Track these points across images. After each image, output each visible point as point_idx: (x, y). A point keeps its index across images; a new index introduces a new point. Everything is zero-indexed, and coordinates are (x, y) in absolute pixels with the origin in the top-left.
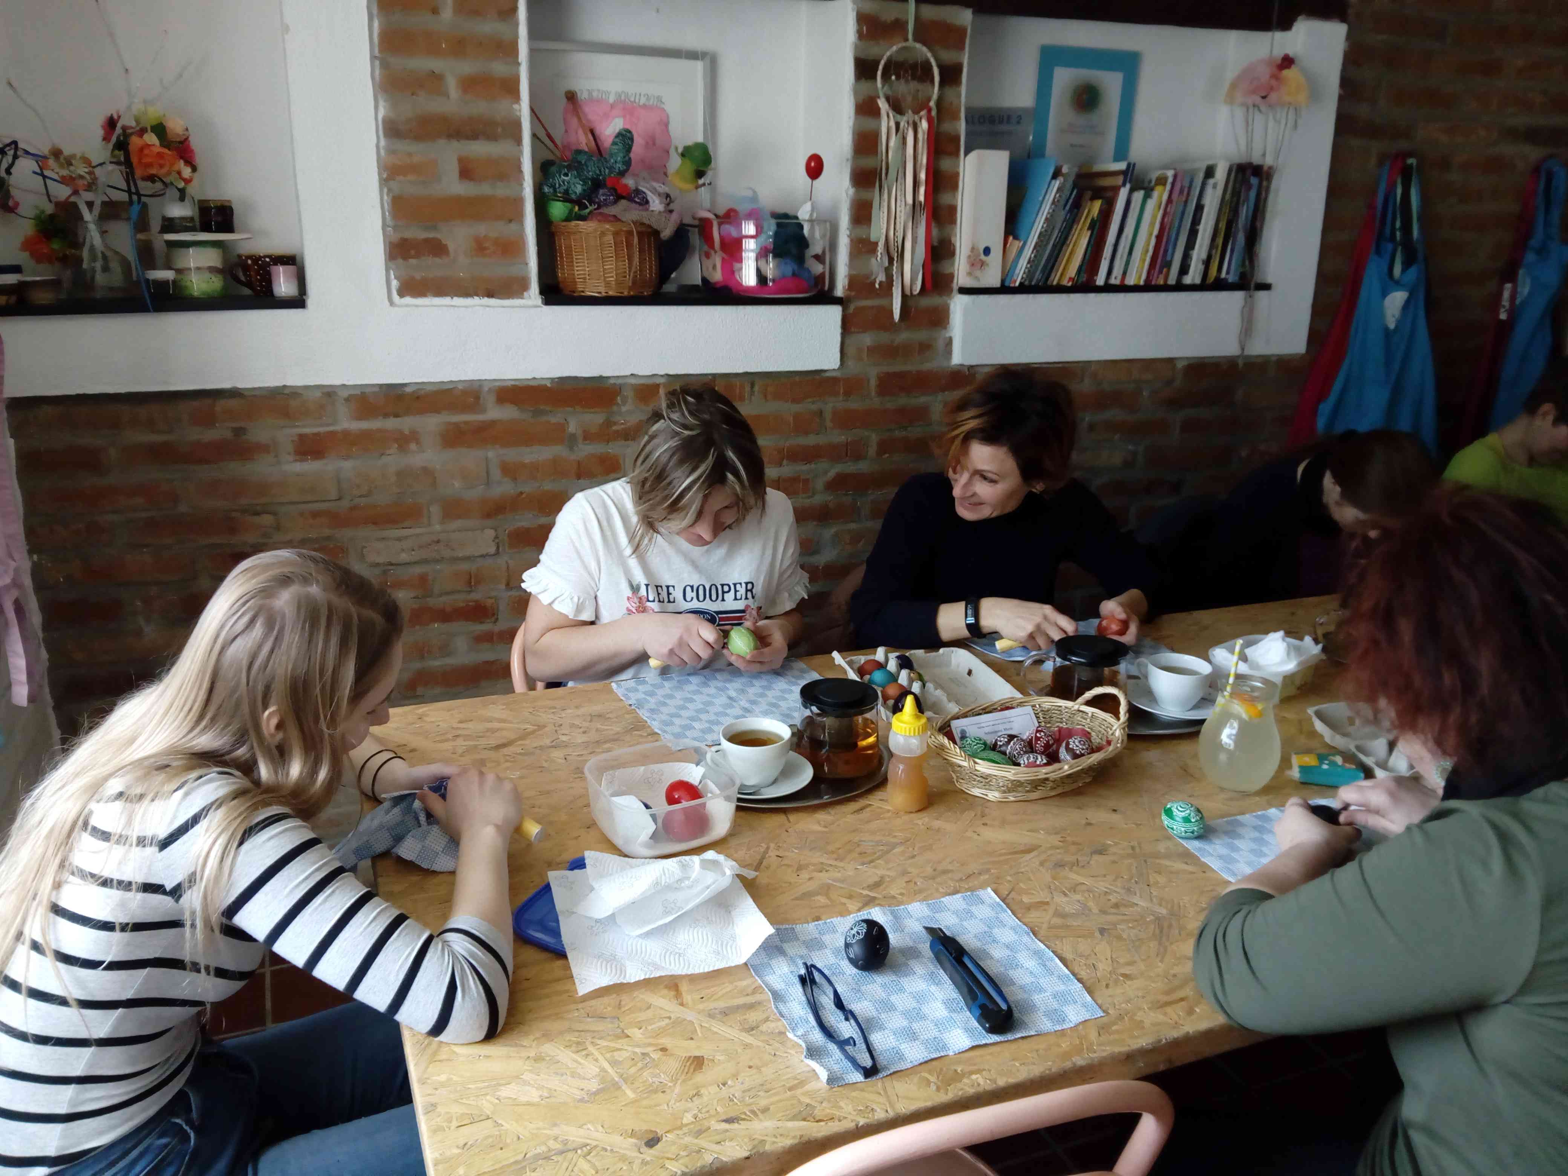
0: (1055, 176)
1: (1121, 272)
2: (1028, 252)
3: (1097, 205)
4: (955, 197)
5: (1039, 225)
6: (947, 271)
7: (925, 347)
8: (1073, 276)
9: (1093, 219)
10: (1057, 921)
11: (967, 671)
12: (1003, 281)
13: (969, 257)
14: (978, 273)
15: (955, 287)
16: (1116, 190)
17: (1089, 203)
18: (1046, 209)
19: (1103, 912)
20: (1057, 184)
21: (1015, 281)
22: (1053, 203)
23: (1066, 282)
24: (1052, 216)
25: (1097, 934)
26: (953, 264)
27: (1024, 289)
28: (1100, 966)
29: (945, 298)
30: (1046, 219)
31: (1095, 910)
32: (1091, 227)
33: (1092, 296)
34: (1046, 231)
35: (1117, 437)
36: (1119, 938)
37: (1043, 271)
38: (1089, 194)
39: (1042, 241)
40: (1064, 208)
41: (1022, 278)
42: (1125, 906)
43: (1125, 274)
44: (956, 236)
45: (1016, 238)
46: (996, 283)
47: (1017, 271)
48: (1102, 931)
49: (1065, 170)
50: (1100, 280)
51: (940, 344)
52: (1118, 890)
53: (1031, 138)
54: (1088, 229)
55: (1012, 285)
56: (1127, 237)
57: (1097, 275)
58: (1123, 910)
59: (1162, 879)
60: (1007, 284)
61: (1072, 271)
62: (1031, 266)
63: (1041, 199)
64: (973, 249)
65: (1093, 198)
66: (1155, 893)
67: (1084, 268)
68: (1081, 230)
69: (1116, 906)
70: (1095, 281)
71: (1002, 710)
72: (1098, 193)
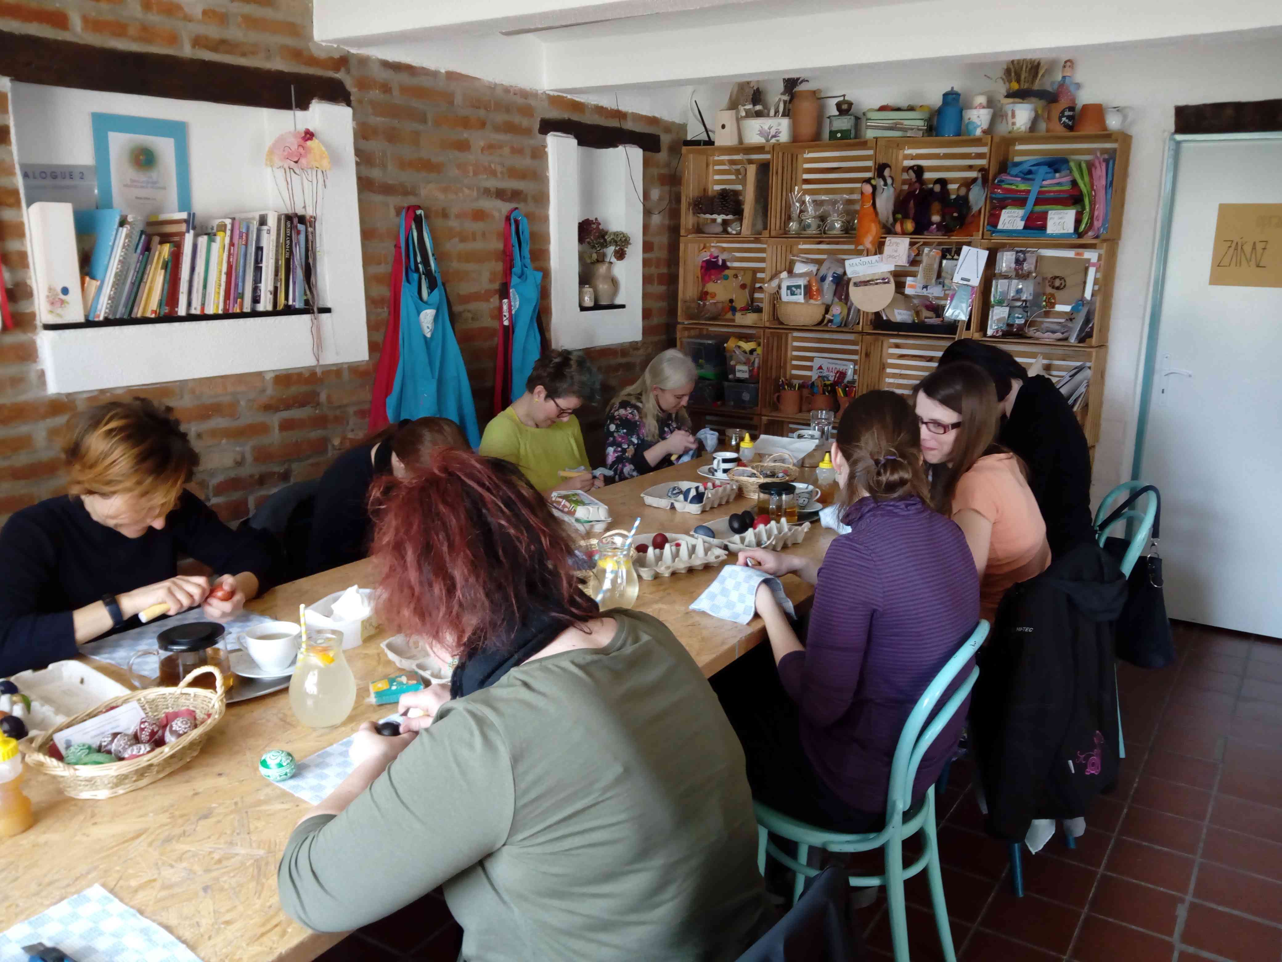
0: (122, 223)
1: (200, 303)
2: (107, 290)
3: (166, 249)
4: (23, 244)
5: (114, 267)
6: (28, 311)
7: (17, 381)
8: (155, 308)
9: (164, 259)
10: (164, 893)
11: (79, 680)
12: (86, 317)
13: (48, 297)
14: (59, 311)
15: (39, 323)
16: (182, 235)
17: (159, 246)
18: (118, 253)
19: (207, 871)
20: (124, 231)
21: (99, 316)
22: (124, 247)
23: (149, 315)
24: (124, 258)
25: (201, 893)
26: (32, 303)
27: (108, 322)
28: (204, 922)
29: (30, 335)
30: (120, 261)
31: (200, 872)
32: (165, 266)
33: (176, 325)
34: (120, 271)
35: (224, 441)
36: (222, 890)
37: (126, 305)
38: (156, 239)
39: (118, 280)
40: (136, 252)
41: (106, 313)
42: (228, 859)
43: (203, 305)
44: (30, 278)
45: (93, 278)
46: (81, 319)
47: (99, 307)
48: (205, 889)
49: (130, 219)
50: (182, 311)
51: (33, 376)
52: (221, 846)
53: (96, 191)
54: (162, 268)
55: (97, 319)
56: (199, 274)
57: (177, 307)
58: (225, 863)
59: (260, 824)
60: (91, 319)
61: (154, 304)
62: (112, 302)
63: (111, 244)
64: (50, 289)
65: (162, 243)
66: (254, 838)
67: (164, 302)
68: (155, 269)
69: (219, 861)
70: (177, 312)
71: (108, 711)
72: (165, 238)
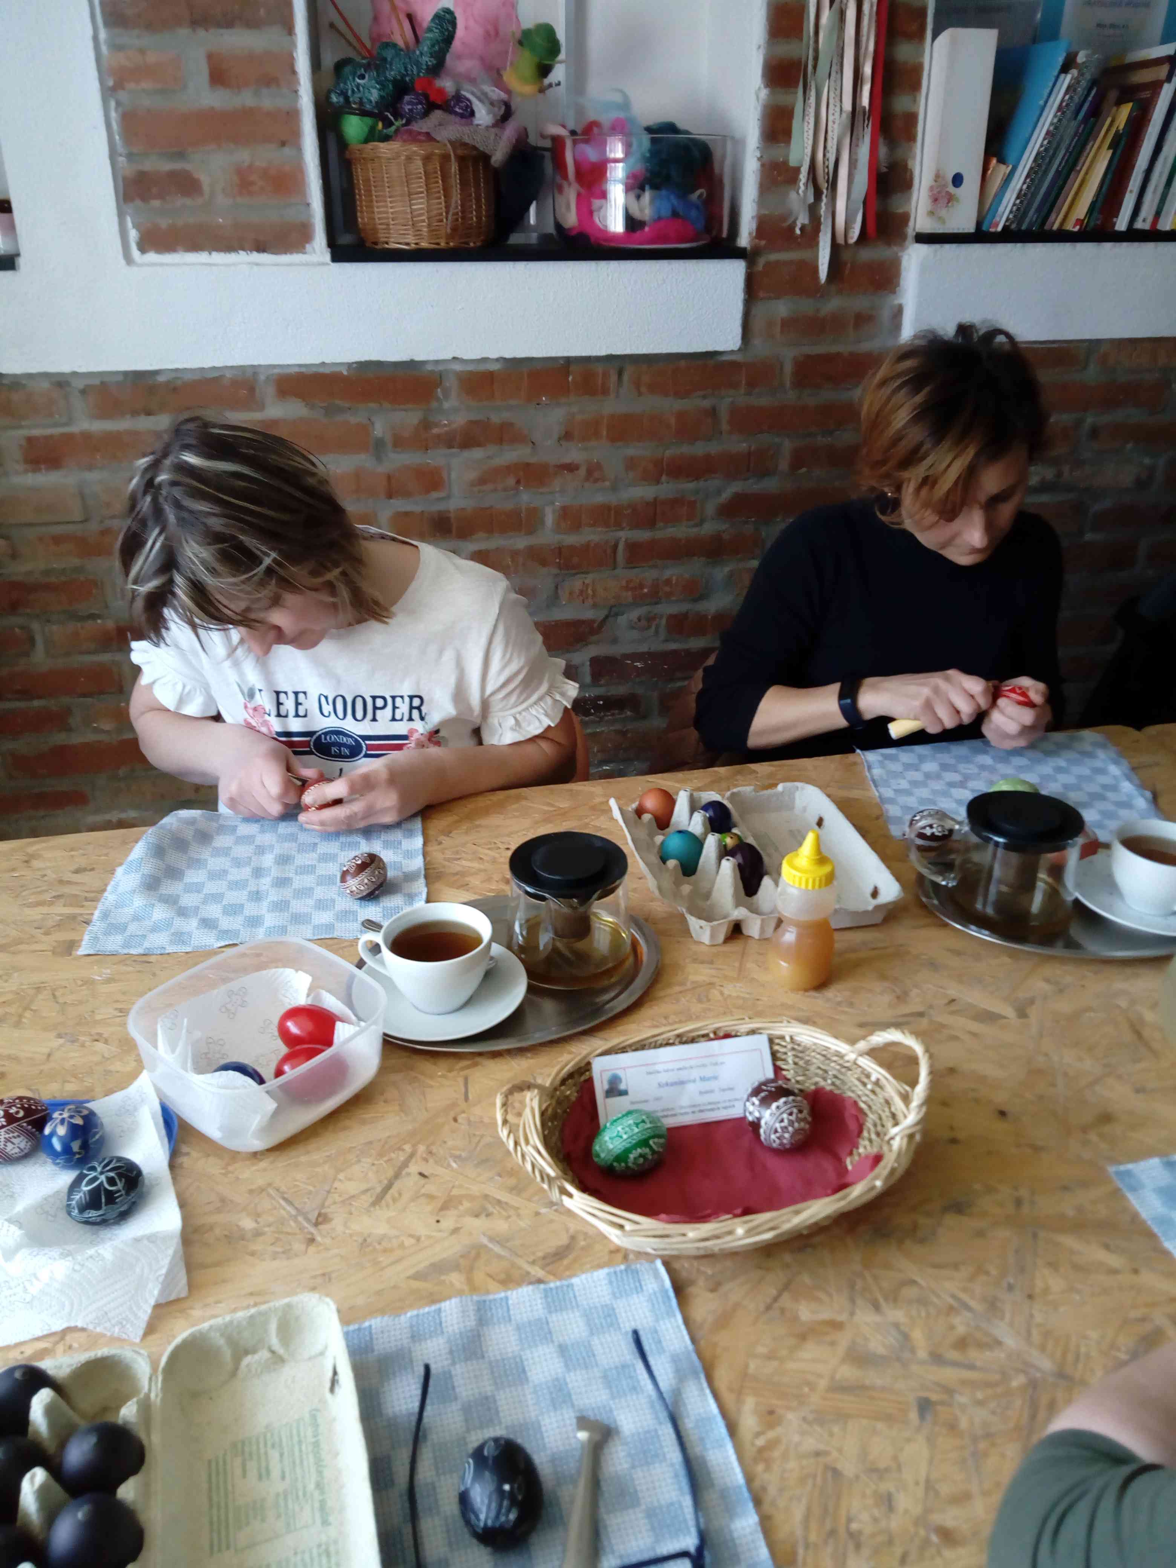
0: (1065, 69)
1: (1153, 212)
2: (1018, 182)
3: (1125, 111)
4: (915, 101)
5: (1037, 141)
6: (901, 211)
7: (863, 320)
8: (1082, 217)
9: (1117, 131)
11: (816, 820)
12: (979, 224)
13: (931, 188)
14: (943, 213)
15: (910, 232)
16: (1156, 87)
17: (1115, 109)
18: (1049, 118)
20: (1067, 80)
21: (997, 225)
22: (1060, 108)
23: (1071, 226)
24: (1056, 128)
26: (909, 199)
27: (1008, 236)
29: (895, 249)
30: (1048, 133)
32: (1114, 145)
33: (1107, 247)
34: (1046, 150)
35: (1129, 446)
37: (1039, 209)
38: (1113, 95)
39: (1039, 166)
40: (1075, 118)
41: (1008, 219)
43: (1158, 214)
44: (914, 158)
45: (1002, 161)
46: (971, 229)
47: (1001, 209)
49: (1081, 58)
50: (1121, 224)
51: (886, 315)
53: (1039, 16)
54: (1109, 148)
55: (992, 230)
56: (1166, 159)
57: (1117, 217)
60: (984, 228)
61: (1081, 210)
62: (1021, 202)
63: (1042, 103)
64: (938, 177)
65: (1119, 103)
67: (1098, 205)
68: (1099, 148)
70: (1114, 224)
72: (1127, 94)
